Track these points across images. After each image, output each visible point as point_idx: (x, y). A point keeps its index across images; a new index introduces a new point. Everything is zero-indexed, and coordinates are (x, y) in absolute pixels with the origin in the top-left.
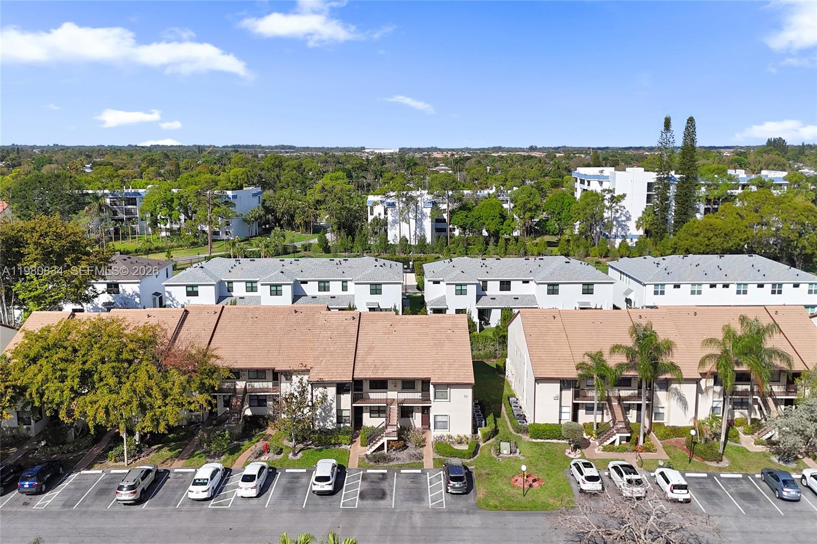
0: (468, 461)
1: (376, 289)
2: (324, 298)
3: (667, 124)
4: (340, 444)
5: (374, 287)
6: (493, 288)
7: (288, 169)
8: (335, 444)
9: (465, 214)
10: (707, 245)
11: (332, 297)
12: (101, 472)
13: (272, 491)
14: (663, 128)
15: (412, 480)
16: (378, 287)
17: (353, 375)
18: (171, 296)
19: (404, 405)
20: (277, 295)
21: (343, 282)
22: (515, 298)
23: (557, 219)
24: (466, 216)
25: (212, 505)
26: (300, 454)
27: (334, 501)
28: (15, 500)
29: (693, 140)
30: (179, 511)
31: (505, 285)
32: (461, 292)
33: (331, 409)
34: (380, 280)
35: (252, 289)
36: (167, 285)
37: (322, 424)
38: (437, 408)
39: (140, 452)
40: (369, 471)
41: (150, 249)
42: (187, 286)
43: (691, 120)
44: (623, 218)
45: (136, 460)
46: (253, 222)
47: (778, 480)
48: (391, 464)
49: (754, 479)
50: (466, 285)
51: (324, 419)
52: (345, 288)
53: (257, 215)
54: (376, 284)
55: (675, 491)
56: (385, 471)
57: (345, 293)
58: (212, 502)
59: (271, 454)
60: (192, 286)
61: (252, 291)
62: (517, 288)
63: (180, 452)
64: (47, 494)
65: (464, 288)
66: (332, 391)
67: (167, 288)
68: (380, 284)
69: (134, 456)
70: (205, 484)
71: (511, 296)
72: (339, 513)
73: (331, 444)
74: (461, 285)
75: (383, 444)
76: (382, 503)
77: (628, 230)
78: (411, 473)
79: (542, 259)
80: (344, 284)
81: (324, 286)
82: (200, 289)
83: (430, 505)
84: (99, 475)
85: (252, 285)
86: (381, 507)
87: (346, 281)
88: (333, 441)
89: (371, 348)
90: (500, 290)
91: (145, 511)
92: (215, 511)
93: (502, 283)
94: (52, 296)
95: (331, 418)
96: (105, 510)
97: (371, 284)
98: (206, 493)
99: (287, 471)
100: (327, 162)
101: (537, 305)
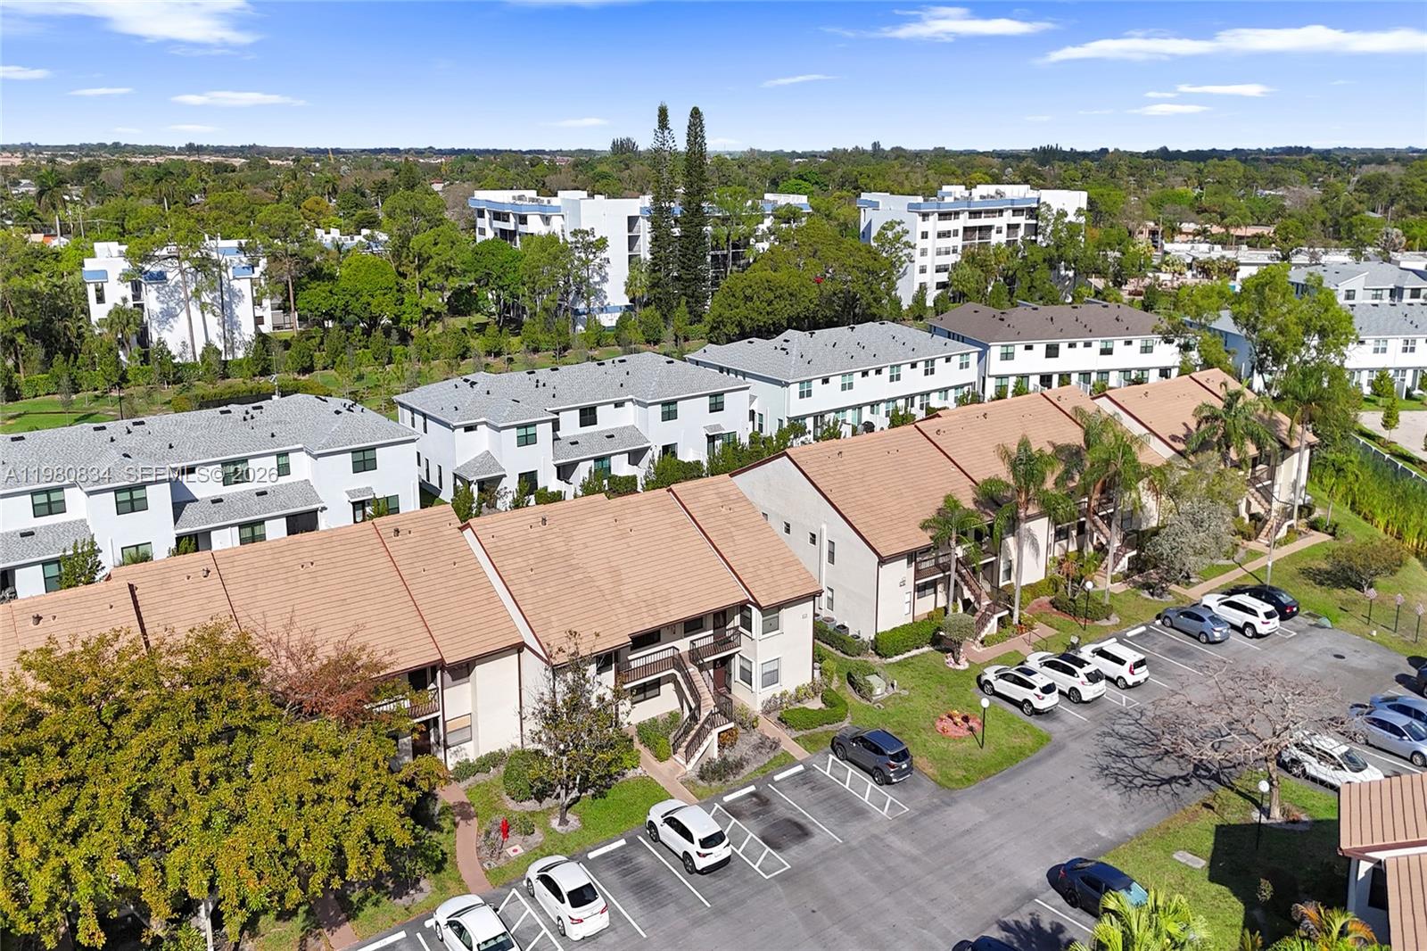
0: (845, 724)
1: (364, 461)
2: (242, 497)
3: (663, 114)
5: (360, 456)
6: (570, 425)
10: (768, 313)
11: (259, 494)
14: (656, 125)
15: (808, 786)
16: (368, 455)
20: (133, 511)
22: (608, 437)
29: (702, 145)
31: (588, 416)
32: (527, 440)
34: (371, 439)
35: (50, 508)
40: (728, 798)
43: (696, 114)
44: (597, 279)
47: (1202, 620)
48: (746, 773)
49: (1157, 627)
50: (534, 424)
54: (363, 450)
55: (1136, 671)
56: (752, 788)
57: (284, 480)
59: (516, 839)
61: (51, 513)
62: (608, 418)
65: (531, 431)
68: (373, 448)
71: (599, 433)
72: (780, 889)
74: (526, 426)
76: (814, 843)
77: (606, 297)
78: (794, 776)
80: (283, 460)
81: (234, 471)
83: (884, 813)
85: (49, 498)
86: (821, 850)
87: (286, 454)
90: (581, 426)
93: (582, 412)
97: (354, 451)
99: (591, 855)
101: (648, 442)
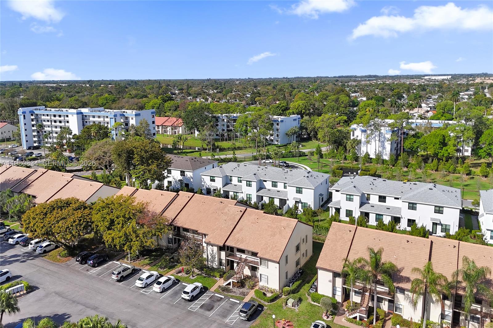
0: (267, 304)
1: (299, 191)
2: (274, 191)
4: (216, 277)
6: (374, 200)
7: (330, 101)
8: (213, 276)
9: (414, 141)
11: (278, 191)
12: (119, 263)
13: (169, 292)
15: (231, 305)
17: (225, 243)
18: (204, 180)
19: (250, 264)
20: (249, 186)
21: (285, 183)
22: (387, 208)
23: (488, 149)
24: (415, 142)
25: (143, 291)
26: (196, 277)
27: (188, 305)
28: (86, 267)
30: (130, 289)
31: (382, 199)
32: (350, 199)
33: (215, 258)
34: (302, 186)
36: (202, 175)
37: (211, 264)
38: (262, 270)
39: (138, 258)
40: (216, 295)
41: (235, 148)
42: (211, 176)
45: (134, 261)
46: (291, 135)
48: (229, 294)
50: (353, 195)
51: (212, 262)
52: (285, 187)
53: (294, 131)
54: (299, 188)
56: (223, 297)
57: (285, 190)
58: (144, 290)
59: (184, 274)
60: (213, 177)
62: (390, 201)
63: (152, 262)
64: (96, 268)
66: (215, 249)
67: (203, 177)
68: (302, 188)
69: (135, 259)
70: (142, 280)
71: (385, 206)
72: (184, 311)
73: (211, 276)
74: (350, 195)
75: (230, 282)
76: (207, 313)
78: (234, 302)
79: (416, 184)
80: (285, 185)
81: (274, 184)
82: (216, 178)
83: (227, 321)
84: (119, 264)
86: (205, 315)
88: (212, 275)
89: (241, 230)
90: (379, 202)
91: (120, 286)
92: (142, 294)
93: (380, 197)
94: (144, 177)
95: (215, 262)
96: (108, 281)
97: (297, 187)
98: (141, 285)
99: (183, 284)
100: (384, 89)
